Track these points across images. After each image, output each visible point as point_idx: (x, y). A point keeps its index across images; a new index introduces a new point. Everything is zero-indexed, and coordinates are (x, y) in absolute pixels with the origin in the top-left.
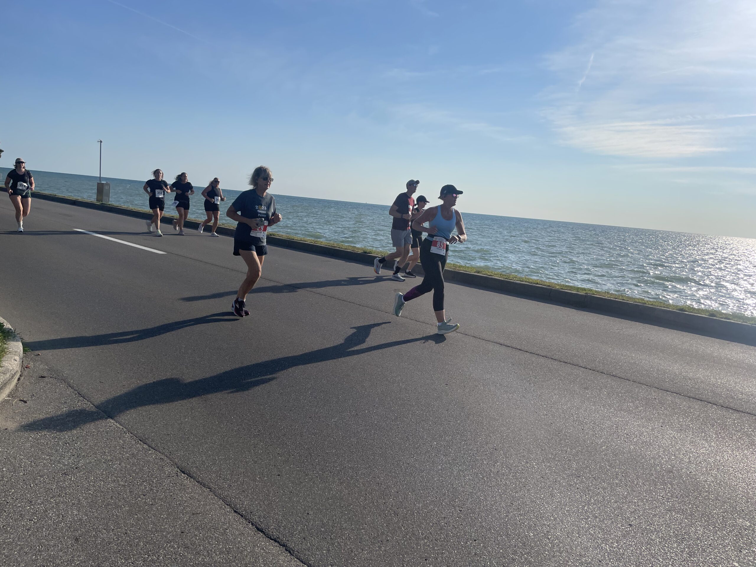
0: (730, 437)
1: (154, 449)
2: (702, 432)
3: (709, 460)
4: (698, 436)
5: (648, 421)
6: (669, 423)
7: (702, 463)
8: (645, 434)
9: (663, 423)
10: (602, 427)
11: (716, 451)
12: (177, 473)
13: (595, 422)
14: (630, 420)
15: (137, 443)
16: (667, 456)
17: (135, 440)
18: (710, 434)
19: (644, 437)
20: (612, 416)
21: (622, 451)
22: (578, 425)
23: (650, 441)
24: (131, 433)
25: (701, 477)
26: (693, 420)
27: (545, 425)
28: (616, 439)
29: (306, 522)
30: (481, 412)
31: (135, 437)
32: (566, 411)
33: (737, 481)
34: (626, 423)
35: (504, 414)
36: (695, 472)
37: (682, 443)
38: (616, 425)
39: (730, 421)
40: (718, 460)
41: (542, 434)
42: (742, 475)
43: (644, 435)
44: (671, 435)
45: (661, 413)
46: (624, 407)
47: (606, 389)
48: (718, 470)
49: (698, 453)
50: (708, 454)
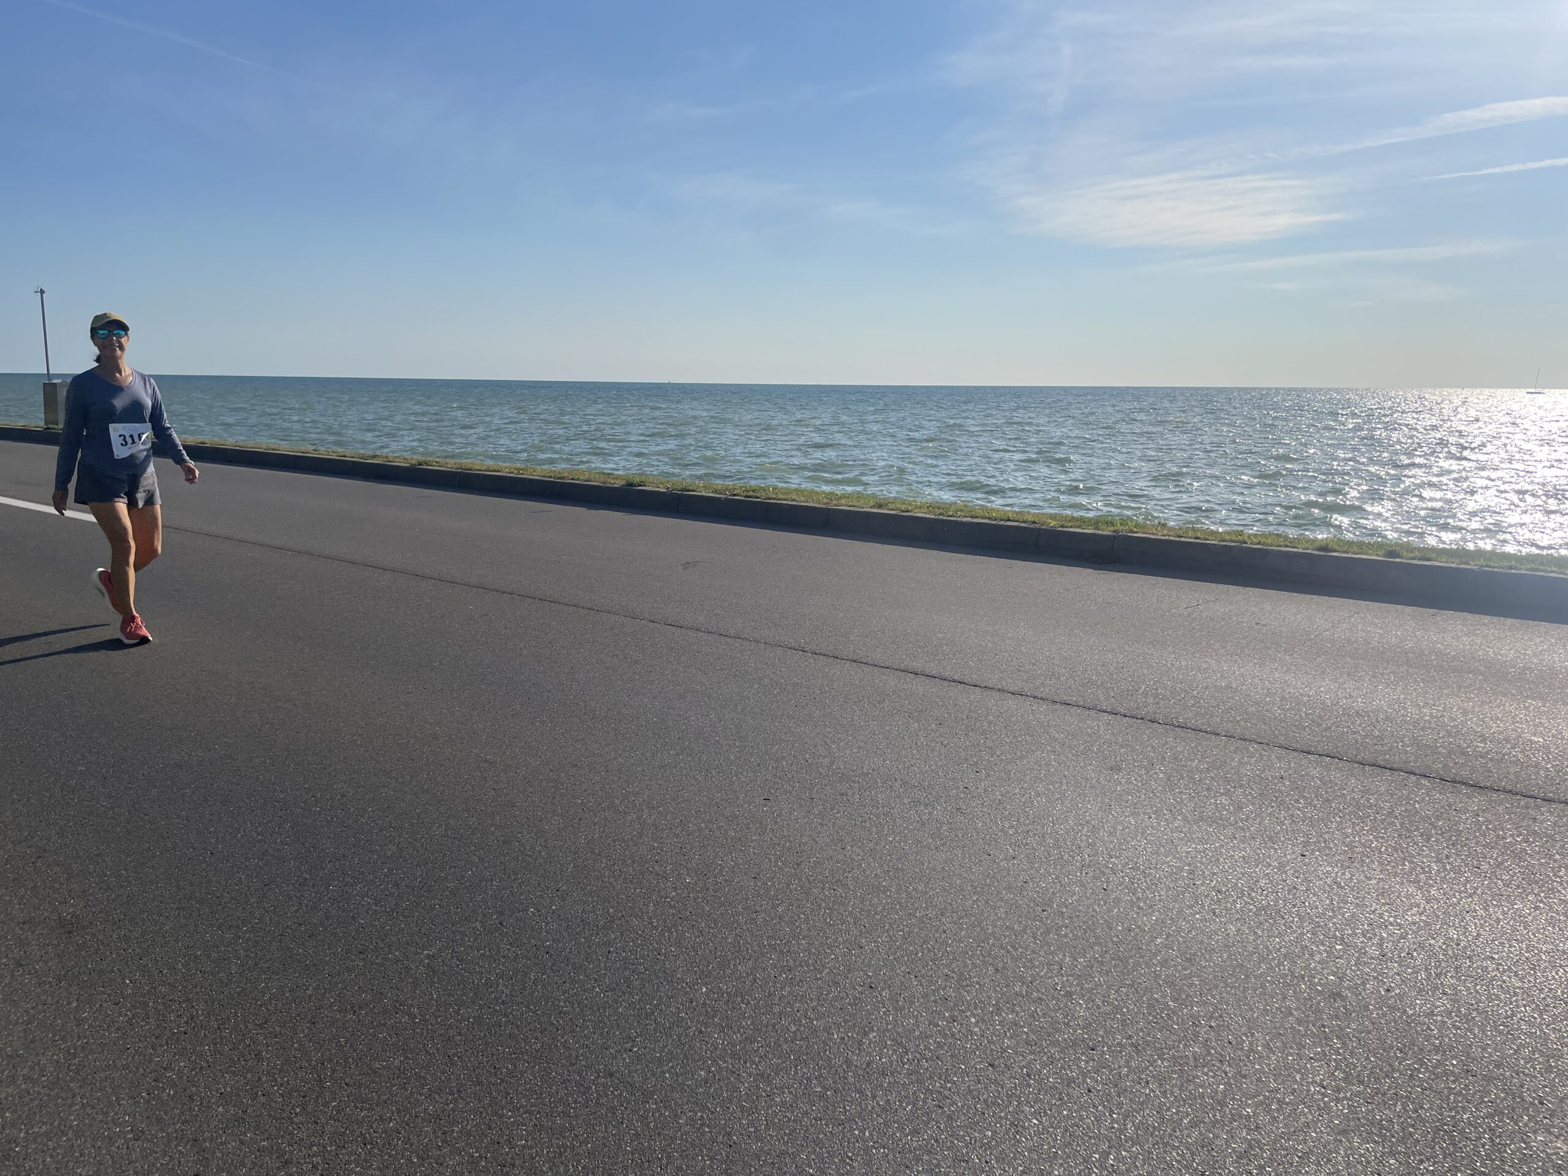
0: (1473, 866)
3: (1432, 942)
4: (1396, 872)
5: (1269, 844)
6: (1319, 842)
7: (1415, 954)
8: (1262, 883)
9: (1306, 844)
10: (1155, 877)
11: (1444, 913)
13: (1138, 862)
14: (1222, 846)
16: (1323, 945)
19: (1261, 895)
20: (1179, 838)
22: (1094, 877)
23: (1276, 901)
25: (1418, 1001)
26: (1378, 825)
27: (1009, 888)
28: (1191, 907)
30: (846, 871)
32: (1065, 840)
33: (1511, 1004)
34: (1212, 856)
36: (1398, 986)
37: (1358, 898)
38: (1189, 865)
39: (1467, 819)
40: (1452, 939)
42: (1521, 980)
43: (1261, 888)
44: (1327, 877)
45: (1298, 814)
46: (1209, 810)
47: (1162, 764)
48: (1457, 973)
49: (1400, 925)
50: (1428, 924)
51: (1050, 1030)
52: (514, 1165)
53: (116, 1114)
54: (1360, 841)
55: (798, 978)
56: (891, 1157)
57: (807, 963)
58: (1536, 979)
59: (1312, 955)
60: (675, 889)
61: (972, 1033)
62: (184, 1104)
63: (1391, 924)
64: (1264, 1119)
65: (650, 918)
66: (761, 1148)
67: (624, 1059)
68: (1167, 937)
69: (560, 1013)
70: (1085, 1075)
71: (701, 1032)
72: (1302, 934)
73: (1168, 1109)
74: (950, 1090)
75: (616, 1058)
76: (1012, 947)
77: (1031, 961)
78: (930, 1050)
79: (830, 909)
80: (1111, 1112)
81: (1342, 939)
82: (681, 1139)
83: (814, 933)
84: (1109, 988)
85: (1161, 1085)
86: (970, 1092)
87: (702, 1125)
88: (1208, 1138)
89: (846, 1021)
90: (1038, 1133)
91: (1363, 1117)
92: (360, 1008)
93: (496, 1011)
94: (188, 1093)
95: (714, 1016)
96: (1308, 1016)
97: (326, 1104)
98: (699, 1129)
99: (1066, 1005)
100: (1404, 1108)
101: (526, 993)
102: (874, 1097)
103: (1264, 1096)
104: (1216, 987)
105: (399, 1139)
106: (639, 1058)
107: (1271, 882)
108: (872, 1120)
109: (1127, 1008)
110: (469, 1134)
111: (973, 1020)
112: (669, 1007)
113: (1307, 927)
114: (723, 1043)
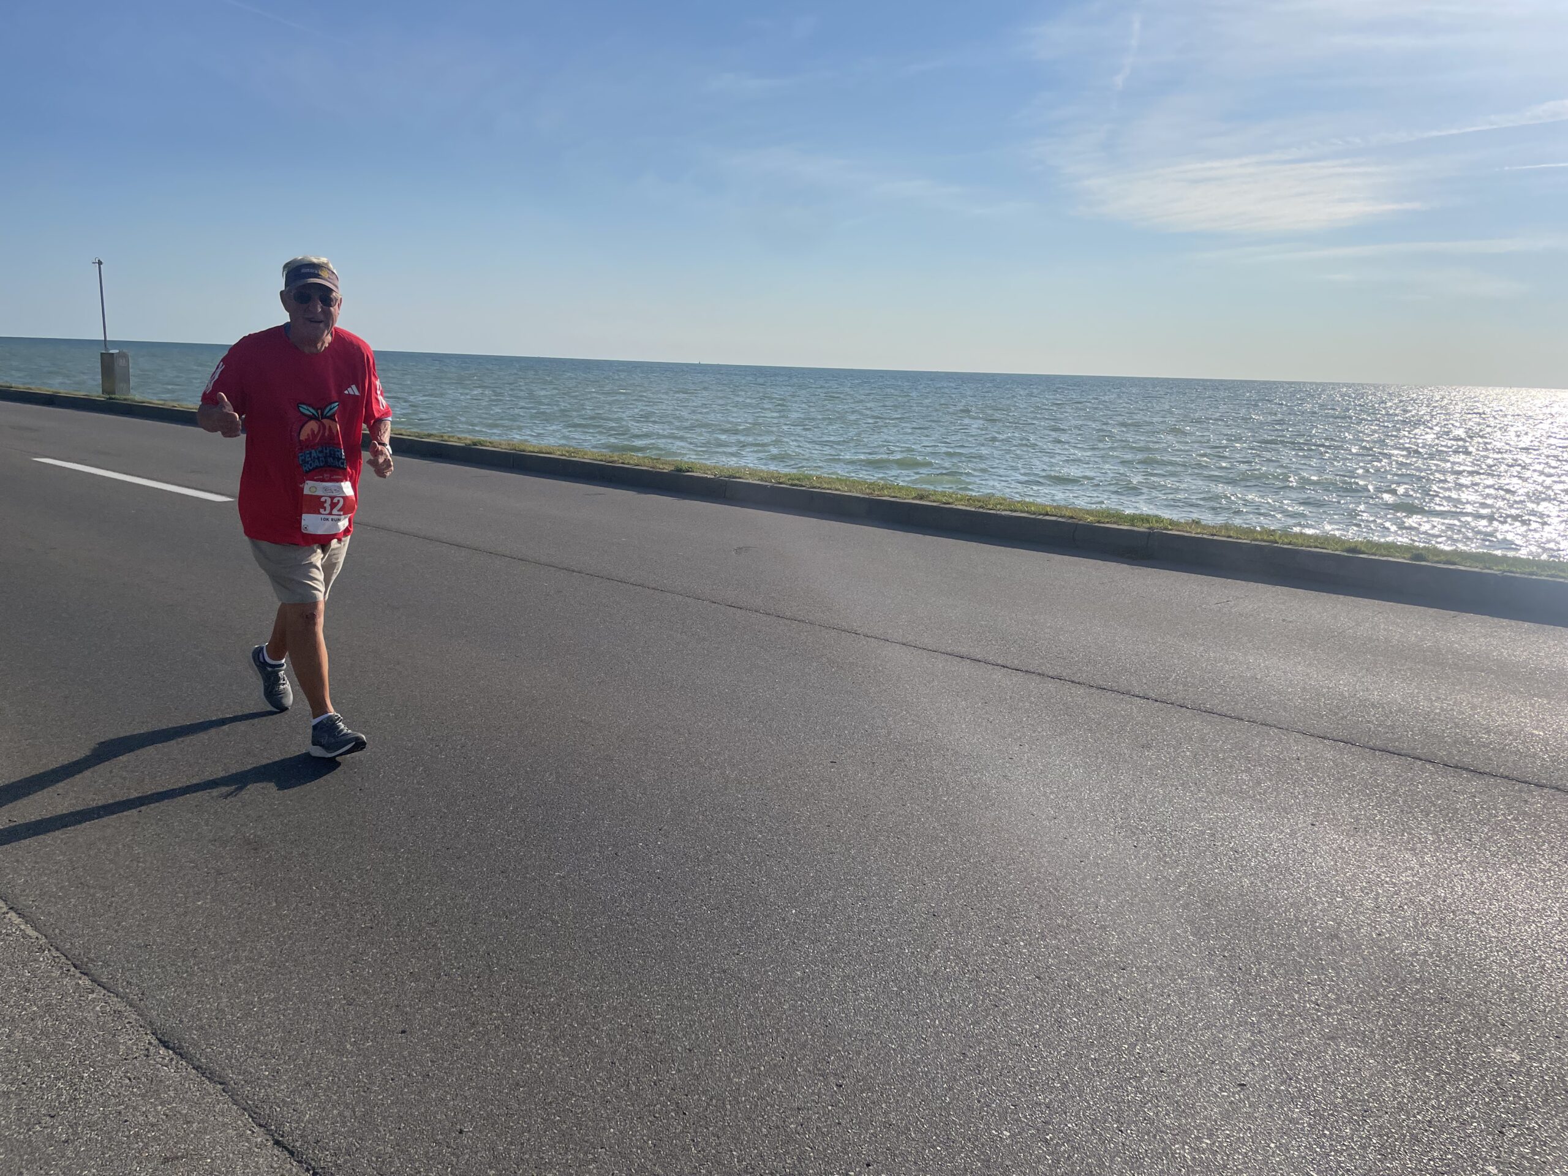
0: (1465, 838)
1: (104, 988)
2: (1404, 831)
3: (1422, 898)
4: (1395, 841)
5: (1282, 814)
6: (1328, 814)
7: (1406, 907)
8: (1275, 846)
9: (1315, 815)
10: (1180, 838)
11: (1435, 876)
12: (147, 1050)
13: (1164, 826)
15: (63, 975)
16: (1325, 897)
17: (61, 968)
18: (1421, 834)
19: (1274, 855)
21: (1225, 893)
22: (1125, 837)
23: (1286, 862)
24: (57, 949)
25: (1404, 944)
27: (1050, 842)
28: (1211, 863)
29: (453, 1154)
30: (906, 824)
31: (63, 959)
32: (1100, 805)
34: (1232, 823)
35: (957, 824)
36: (1389, 932)
37: (1359, 861)
38: (1210, 829)
39: (1464, 799)
40: (1439, 896)
41: (1043, 866)
42: (1497, 931)
43: (1274, 849)
44: (1333, 843)
45: (1311, 790)
47: (1189, 744)
48: (1441, 923)
49: (1395, 884)
50: (1419, 884)
51: (1088, 953)
52: (655, 1032)
53: (329, 986)
54: (1365, 814)
55: (872, 906)
56: (957, 1039)
57: (878, 895)
58: (1510, 930)
59: (1315, 904)
60: (761, 832)
61: (1021, 953)
62: (383, 980)
63: (1387, 883)
64: (1267, 1026)
65: (742, 855)
66: (852, 1029)
67: (733, 960)
68: (1189, 886)
69: (676, 924)
70: (1116, 988)
71: (794, 943)
72: (1308, 887)
73: (1186, 1015)
74: (1004, 994)
75: (726, 959)
76: (1054, 889)
77: (1071, 900)
78: (987, 965)
79: (895, 853)
80: (1138, 1016)
81: (1343, 893)
82: (786, 1019)
83: (882, 871)
84: (1138, 923)
85: (1180, 998)
86: (1022, 996)
87: (803, 1010)
88: (1219, 1037)
89: (915, 940)
90: (1078, 1028)
91: (1350, 1028)
92: (510, 914)
93: (622, 920)
94: (384, 971)
95: (804, 932)
96: (1308, 951)
97: (497, 983)
98: (800, 1013)
99: (1101, 935)
100: (1385, 1024)
101: (645, 908)
102: (941, 996)
103: (1267, 1009)
104: (1231, 926)
105: (560, 1010)
106: (745, 960)
107: (1283, 845)
108: (941, 1013)
109: (1153, 939)
110: (615, 1008)
111: (1022, 944)
112: (765, 923)
113: (1313, 882)
114: (813, 952)
